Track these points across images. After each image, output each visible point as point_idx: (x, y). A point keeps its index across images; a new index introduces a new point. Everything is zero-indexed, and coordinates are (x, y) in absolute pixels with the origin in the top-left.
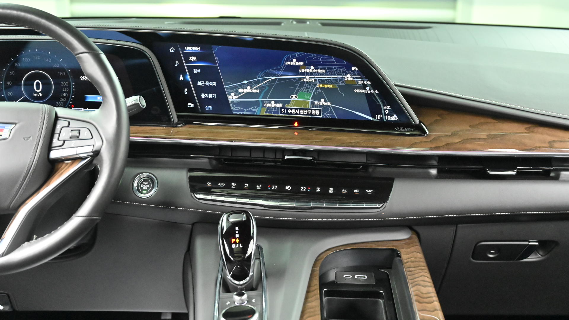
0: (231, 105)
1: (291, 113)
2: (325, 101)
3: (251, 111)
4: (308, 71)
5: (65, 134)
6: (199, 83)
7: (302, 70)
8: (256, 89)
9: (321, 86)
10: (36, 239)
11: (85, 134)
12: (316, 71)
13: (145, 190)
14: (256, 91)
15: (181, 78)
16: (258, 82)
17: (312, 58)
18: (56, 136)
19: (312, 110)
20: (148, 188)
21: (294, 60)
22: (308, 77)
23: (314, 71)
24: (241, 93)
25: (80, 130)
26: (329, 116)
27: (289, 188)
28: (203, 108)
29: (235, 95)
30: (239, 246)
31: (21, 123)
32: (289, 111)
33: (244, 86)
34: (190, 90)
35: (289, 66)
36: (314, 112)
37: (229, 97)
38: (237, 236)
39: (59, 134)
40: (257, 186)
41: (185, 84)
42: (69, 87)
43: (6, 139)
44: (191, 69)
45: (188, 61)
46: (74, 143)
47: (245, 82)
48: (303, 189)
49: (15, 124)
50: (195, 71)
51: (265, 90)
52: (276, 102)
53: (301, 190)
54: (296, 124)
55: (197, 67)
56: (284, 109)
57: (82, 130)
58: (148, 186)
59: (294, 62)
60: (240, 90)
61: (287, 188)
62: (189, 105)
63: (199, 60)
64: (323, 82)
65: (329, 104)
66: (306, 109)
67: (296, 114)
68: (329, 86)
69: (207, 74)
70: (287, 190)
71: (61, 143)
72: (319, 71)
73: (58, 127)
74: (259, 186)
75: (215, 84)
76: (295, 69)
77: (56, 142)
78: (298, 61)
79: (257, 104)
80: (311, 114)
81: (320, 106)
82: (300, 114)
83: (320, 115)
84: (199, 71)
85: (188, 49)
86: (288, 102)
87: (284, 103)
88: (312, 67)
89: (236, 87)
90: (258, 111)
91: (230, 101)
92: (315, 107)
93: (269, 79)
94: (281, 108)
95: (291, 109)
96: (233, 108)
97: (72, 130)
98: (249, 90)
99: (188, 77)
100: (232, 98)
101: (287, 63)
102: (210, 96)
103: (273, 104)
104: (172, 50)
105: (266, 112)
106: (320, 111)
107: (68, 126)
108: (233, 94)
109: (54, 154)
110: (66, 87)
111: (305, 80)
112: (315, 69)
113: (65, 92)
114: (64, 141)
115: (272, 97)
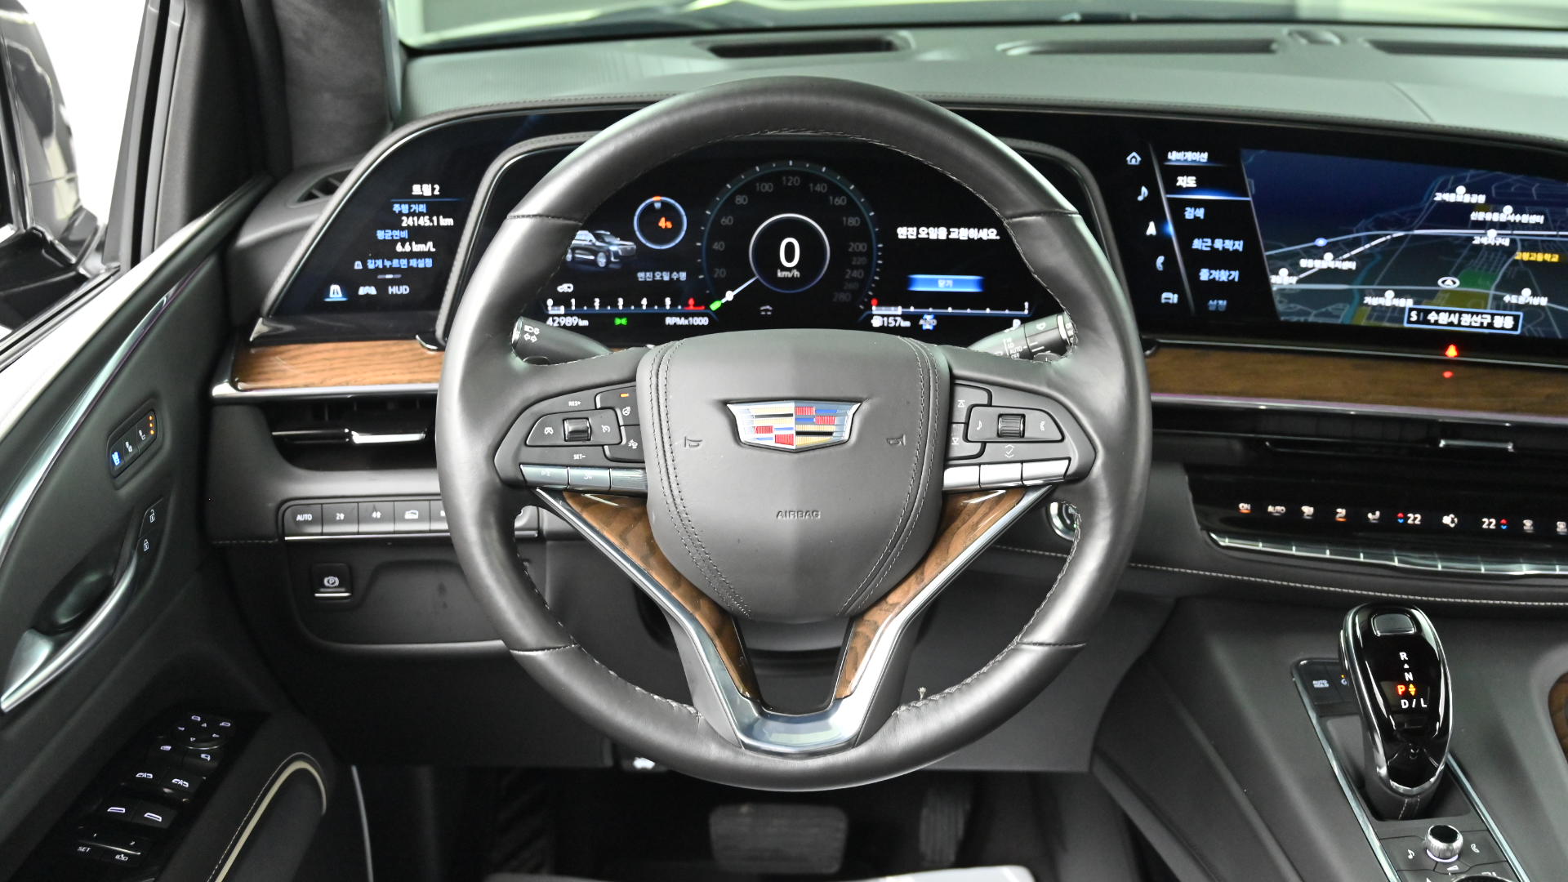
0: (1277, 299)
1: (1436, 323)
2: (1534, 294)
3: (1328, 314)
4: (1495, 217)
5: (982, 425)
6: (1197, 244)
7: (1476, 216)
8: (1349, 259)
9: (1526, 256)
10: (926, 696)
11: (1039, 425)
12: (1518, 218)
14: (1352, 265)
15: (1152, 230)
16: (1356, 243)
17: (1509, 185)
18: (958, 430)
19: (1493, 315)
21: (1461, 189)
22: (1492, 233)
23: (1512, 218)
24: (1306, 269)
25: (1023, 416)
26: (1539, 332)
27: (1453, 522)
28: (1202, 304)
29: (1290, 275)
30: (1418, 703)
31: (875, 400)
32: (1432, 317)
33: (1318, 254)
34: (1170, 261)
35: (1444, 203)
36: (1499, 322)
37: (1274, 279)
38: (1409, 676)
39: (967, 424)
40: (1370, 516)
41: (1161, 244)
42: (869, 254)
43: (843, 443)
44: (1178, 207)
45: (1172, 187)
46: (1010, 450)
47: (1321, 242)
48: (1489, 523)
49: (859, 401)
50: (1190, 214)
51: (1371, 264)
52: (1399, 294)
53: (1485, 526)
54: (1452, 352)
55: (1196, 204)
56: (1419, 311)
57: (1029, 415)
59: (1460, 195)
60: (1304, 263)
61: (1447, 520)
62: (1166, 298)
63: (1201, 186)
64: (1531, 246)
65: (1543, 301)
66: (1477, 314)
67: (1451, 324)
68: (1547, 257)
69: (1219, 221)
70: (1447, 526)
71: (975, 448)
72: (1525, 218)
73: (961, 405)
74: (1374, 514)
75: (1239, 245)
76: (1457, 216)
77: (958, 446)
78: (1470, 191)
79: (1346, 296)
80: (1490, 326)
81: (1518, 307)
82: (1459, 325)
83: (1515, 328)
84: (1200, 213)
85: (1174, 156)
86: (1431, 296)
87: (1418, 297)
88: (1508, 209)
89: (1297, 256)
90: (1344, 315)
91: (1274, 288)
92: (1502, 307)
93: (1386, 235)
94: (1411, 310)
95: (1438, 312)
96: (1280, 307)
97: (1000, 416)
98: (1328, 261)
99: (1170, 229)
100: (1282, 279)
101: (1439, 197)
102: (1222, 275)
103: (1389, 299)
104: (1134, 160)
105: (1369, 318)
106: (1516, 318)
107: (990, 405)
108: (1284, 272)
109: (954, 477)
110: (860, 254)
111: (1485, 241)
112: (1515, 212)
113: (857, 267)
114: (984, 444)
115: (1389, 281)
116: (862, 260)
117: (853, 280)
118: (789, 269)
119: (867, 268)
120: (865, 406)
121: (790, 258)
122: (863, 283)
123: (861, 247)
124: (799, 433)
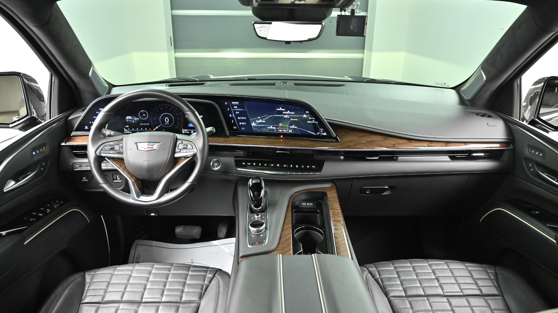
0: (253, 127)
1: (279, 131)
2: (295, 126)
3: (262, 130)
4: (287, 113)
5: (181, 146)
6: (239, 118)
7: (284, 113)
8: (264, 120)
9: (292, 120)
10: (170, 192)
11: (189, 147)
12: (290, 113)
13: (215, 166)
14: (264, 121)
15: (230, 116)
16: (265, 118)
17: (288, 107)
18: (177, 147)
19: (288, 130)
20: (217, 166)
21: (281, 108)
22: (287, 116)
23: (289, 113)
24: (257, 122)
25: (187, 145)
26: (296, 133)
28: (240, 129)
29: (254, 123)
31: (162, 142)
32: (279, 130)
33: (259, 120)
34: (234, 121)
35: (278, 110)
36: (289, 131)
37: (252, 124)
39: (178, 147)
40: (265, 165)
41: (232, 118)
42: (181, 120)
43: (156, 149)
44: (235, 112)
45: (233, 108)
46: (185, 150)
47: (259, 117)
48: (285, 166)
49: (159, 143)
50: (237, 113)
51: (268, 121)
52: (273, 127)
54: (282, 136)
55: (238, 111)
56: (276, 129)
57: (188, 145)
58: (217, 164)
59: (281, 109)
60: (256, 121)
61: (278, 165)
62: (234, 128)
63: (238, 108)
64: (293, 118)
65: (296, 127)
66: (286, 130)
67: (282, 132)
68: (296, 120)
69: (242, 114)
71: (179, 150)
72: (291, 113)
73: (178, 143)
75: (245, 118)
76: (281, 112)
77: (177, 150)
78: (282, 108)
79: (264, 127)
80: (288, 132)
81: (292, 128)
82: (283, 132)
83: (292, 132)
84: (238, 113)
85: (233, 103)
86: (278, 127)
87: (276, 127)
88: (289, 111)
89: (255, 120)
90: (264, 130)
91: (252, 126)
92: (290, 129)
93: (269, 116)
94: (275, 129)
95: (280, 129)
96: (254, 129)
97: (184, 145)
98: (260, 121)
99: (234, 115)
100: (253, 124)
101: (277, 109)
102: (243, 123)
103: (271, 127)
104: (226, 103)
105: (268, 131)
106: (292, 130)
107: (182, 143)
108: (253, 123)
109: (176, 155)
110: (179, 120)
111: (285, 117)
112: (290, 112)
113: (179, 123)
114: (181, 150)
115: (271, 124)
116: (179, 121)
117: (179, 125)
118: (167, 123)
119: (181, 123)
120: (160, 143)
121: (167, 121)
122: (180, 125)
123: (180, 119)
124: (148, 148)
